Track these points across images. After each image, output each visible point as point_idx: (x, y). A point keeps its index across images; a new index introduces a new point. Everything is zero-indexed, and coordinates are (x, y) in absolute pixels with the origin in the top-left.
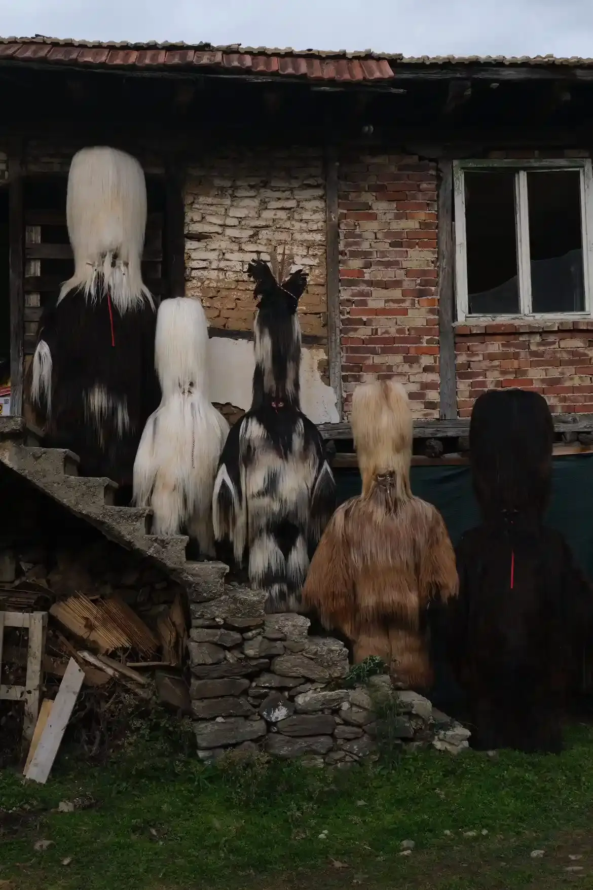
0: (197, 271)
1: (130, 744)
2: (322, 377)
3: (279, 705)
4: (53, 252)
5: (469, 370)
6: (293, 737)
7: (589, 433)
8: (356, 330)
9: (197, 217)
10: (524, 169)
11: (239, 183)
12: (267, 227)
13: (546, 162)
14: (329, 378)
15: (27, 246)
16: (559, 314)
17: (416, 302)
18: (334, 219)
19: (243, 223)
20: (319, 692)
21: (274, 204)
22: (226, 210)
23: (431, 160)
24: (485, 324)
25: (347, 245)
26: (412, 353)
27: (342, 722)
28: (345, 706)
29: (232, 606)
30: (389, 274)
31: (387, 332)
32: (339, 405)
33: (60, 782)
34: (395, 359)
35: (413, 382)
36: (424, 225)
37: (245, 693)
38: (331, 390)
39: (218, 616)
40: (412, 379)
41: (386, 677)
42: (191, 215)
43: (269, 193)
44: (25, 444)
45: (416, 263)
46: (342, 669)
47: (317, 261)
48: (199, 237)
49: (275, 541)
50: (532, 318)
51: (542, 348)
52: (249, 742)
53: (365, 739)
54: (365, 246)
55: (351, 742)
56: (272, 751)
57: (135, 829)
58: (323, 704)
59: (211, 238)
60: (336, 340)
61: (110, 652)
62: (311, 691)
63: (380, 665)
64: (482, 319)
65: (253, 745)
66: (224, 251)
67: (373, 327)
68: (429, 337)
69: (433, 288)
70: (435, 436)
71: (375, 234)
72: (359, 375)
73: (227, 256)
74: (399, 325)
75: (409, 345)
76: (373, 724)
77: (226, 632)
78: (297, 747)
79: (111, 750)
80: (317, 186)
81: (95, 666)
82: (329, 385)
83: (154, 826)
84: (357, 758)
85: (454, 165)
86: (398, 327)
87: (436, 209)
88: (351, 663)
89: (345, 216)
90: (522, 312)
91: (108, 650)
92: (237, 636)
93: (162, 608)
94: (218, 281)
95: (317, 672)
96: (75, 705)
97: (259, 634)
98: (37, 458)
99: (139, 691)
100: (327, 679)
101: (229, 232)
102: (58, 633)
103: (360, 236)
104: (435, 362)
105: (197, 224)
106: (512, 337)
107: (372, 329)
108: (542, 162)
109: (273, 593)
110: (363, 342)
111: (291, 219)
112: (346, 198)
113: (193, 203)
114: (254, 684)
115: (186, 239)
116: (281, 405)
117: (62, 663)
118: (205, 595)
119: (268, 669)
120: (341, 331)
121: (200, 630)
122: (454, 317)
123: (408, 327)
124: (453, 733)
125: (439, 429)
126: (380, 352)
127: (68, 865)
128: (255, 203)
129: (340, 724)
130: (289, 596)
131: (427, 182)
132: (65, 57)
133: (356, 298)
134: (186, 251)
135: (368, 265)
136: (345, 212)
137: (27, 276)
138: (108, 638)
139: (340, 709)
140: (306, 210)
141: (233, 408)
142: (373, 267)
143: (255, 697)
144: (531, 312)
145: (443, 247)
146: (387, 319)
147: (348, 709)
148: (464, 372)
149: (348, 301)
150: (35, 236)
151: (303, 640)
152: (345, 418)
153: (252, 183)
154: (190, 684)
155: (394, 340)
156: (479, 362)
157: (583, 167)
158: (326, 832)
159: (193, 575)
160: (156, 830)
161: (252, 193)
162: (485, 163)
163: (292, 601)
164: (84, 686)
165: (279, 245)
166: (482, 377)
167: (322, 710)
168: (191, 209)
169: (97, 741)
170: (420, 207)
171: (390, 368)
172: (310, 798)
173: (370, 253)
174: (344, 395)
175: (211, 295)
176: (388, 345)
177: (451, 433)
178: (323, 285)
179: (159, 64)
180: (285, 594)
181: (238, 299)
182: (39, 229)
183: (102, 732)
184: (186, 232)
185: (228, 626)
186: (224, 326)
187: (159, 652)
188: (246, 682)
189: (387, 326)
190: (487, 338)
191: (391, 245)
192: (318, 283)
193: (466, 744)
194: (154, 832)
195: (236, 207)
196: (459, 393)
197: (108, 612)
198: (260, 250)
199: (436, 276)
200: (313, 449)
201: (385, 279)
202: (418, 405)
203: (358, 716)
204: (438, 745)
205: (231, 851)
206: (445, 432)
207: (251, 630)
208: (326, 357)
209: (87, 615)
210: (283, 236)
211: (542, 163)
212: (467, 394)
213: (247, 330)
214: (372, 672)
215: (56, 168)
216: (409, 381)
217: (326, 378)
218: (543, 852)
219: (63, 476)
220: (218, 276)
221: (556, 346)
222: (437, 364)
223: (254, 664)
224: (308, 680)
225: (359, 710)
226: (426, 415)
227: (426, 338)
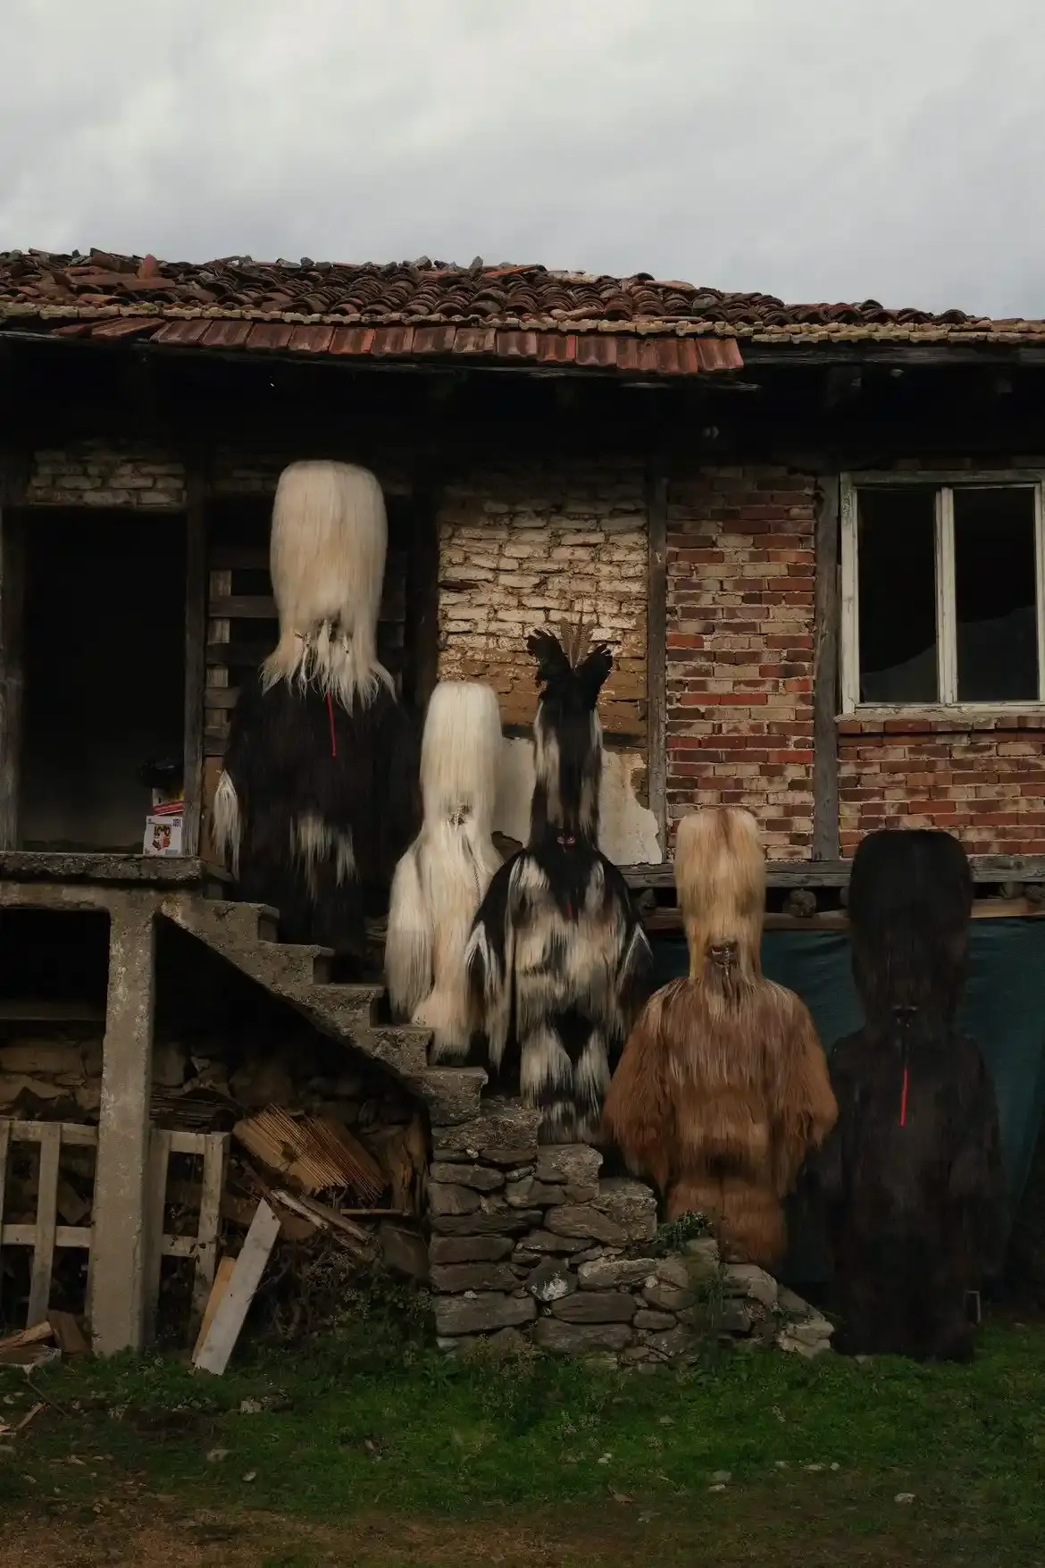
0: (455, 636)
1: (341, 1325)
2: (638, 796)
3: (555, 1277)
4: (247, 608)
5: (859, 788)
6: (573, 1323)
7: (1040, 884)
8: (690, 726)
9: (458, 558)
10: (949, 485)
11: (519, 508)
12: (560, 571)
13: (982, 476)
14: (647, 797)
15: (211, 599)
16: (998, 704)
17: (781, 684)
18: (659, 561)
19: (525, 566)
20: (614, 1261)
21: (571, 539)
22: (501, 546)
23: (806, 473)
24: (883, 719)
25: (679, 599)
26: (773, 761)
27: (646, 1305)
28: (651, 1282)
29: (492, 1133)
30: (739, 643)
31: (736, 729)
32: (662, 837)
33: (243, 1375)
34: (749, 770)
35: (774, 805)
36: (794, 570)
37: (506, 1257)
38: (649, 814)
39: (469, 1146)
40: (772, 799)
41: (713, 1243)
42: (450, 554)
43: (566, 524)
44: (205, 896)
45: (783, 626)
46: (649, 1228)
47: (634, 622)
48: (460, 587)
49: (557, 1040)
50: (956, 709)
51: (971, 756)
52: (511, 1329)
53: (678, 1331)
54: (705, 602)
55: (657, 1335)
56: (544, 1343)
57: (345, 1440)
58: (618, 1278)
59: (478, 588)
60: (659, 740)
61: (318, 1191)
62: (602, 1259)
63: (702, 1223)
64: (880, 710)
65: (517, 1334)
66: (496, 607)
67: (715, 722)
68: (799, 738)
69: (806, 664)
70: (806, 885)
71: (721, 582)
72: (692, 793)
73: (501, 615)
74: (755, 719)
75: (768, 750)
76: (691, 1311)
77: (482, 1169)
78: (579, 1339)
79: (316, 1334)
80: (636, 512)
81: (293, 1210)
82: (648, 807)
83: (370, 1437)
84: (666, 1358)
85: (842, 479)
86: (752, 722)
87: (813, 546)
88: (661, 1220)
89: (676, 556)
90: (942, 700)
91: (314, 1190)
92: (496, 1175)
93: (393, 1131)
94: (486, 652)
95: (610, 1231)
96: (266, 1267)
97: (529, 1174)
98: (220, 916)
99: (358, 1251)
100: (625, 1242)
101: (505, 580)
102: (244, 1163)
103: (699, 586)
104: (808, 775)
105: (457, 568)
106: (925, 739)
107: (714, 725)
108: (976, 474)
109: (554, 1117)
110: (700, 743)
111: (597, 560)
112: (678, 529)
113: (450, 538)
114: (520, 1246)
115: (442, 590)
116: (571, 841)
117: (248, 1205)
118: (452, 1115)
119: (541, 1225)
120: (667, 726)
121: (443, 1166)
122: (838, 708)
123: (767, 722)
124: (807, 1327)
125: (811, 875)
126: (724, 758)
127: (253, 1481)
128: (543, 537)
129: (643, 1308)
130: (577, 1120)
131: (800, 506)
132: (272, 344)
133: (689, 679)
134: (440, 607)
135: (710, 630)
136: (677, 550)
137: (209, 643)
138: (315, 1173)
139: (643, 1286)
140: (618, 547)
142: (717, 631)
143: (521, 1265)
144: (956, 699)
145: (824, 603)
146: (736, 709)
147: (656, 1286)
148: (850, 790)
149: (680, 682)
150: (223, 585)
151: (591, 1185)
152: (671, 856)
153: (539, 509)
154: (428, 1240)
155: (745, 741)
156: (874, 775)
157: (1039, 482)
158: (609, 1455)
159: (435, 1087)
160: (373, 1443)
161: (539, 522)
162: (888, 478)
163: (582, 1128)
164: (280, 1241)
165: (577, 598)
166: (878, 798)
167: (617, 1287)
168: (450, 546)
169: (297, 1318)
170: (791, 543)
171: (739, 783)
172: (593, 1411)
173: (714, 612)
174: (670, 822)
175: (476, 672)
176: (737, 749)
177: (828, 881)
178: (641, 658)
179: (405, 353)
180: (572, 1116)
181: (515, 678)
182: (229, 575)
183: (303, 1308)
184: (441, 579)
185: (483, 1161)
187: (386, 1197)
188: (508, 1241)
189: (737, 721)
190: (886, 740)
191: (745, 599)
192: (635, 655)
193: (826, 1344)
194: (370, 1445)
195: (515, 543)
196: (842, 821)
197: (314, 1132)
198: (548, 605)
199: (811, 646)
200: (617, 905)
201: (734, 651)
202: (779, 839)
203: (668, 1297)
204: (786, 1344)
205: (475, 1474)
206: (820, 879)
207: (516, 1168)
208: (644, 766)
209: (288, 1139)
210: (586, 586)
211: (976, 477)
212: (856, 823)
214: (690, 1234)
215: (256, 485)
216: (768, 803)
217: (644, 798)
218: (912, 1496)
219: (255, 941)
220: (487, 644)
221: (993, 752)
222: (811, 777)
223: (521, 1216)
224: (598, 1243)
225: (672, 1289)
226: (793, 854)
227: (795, 738)
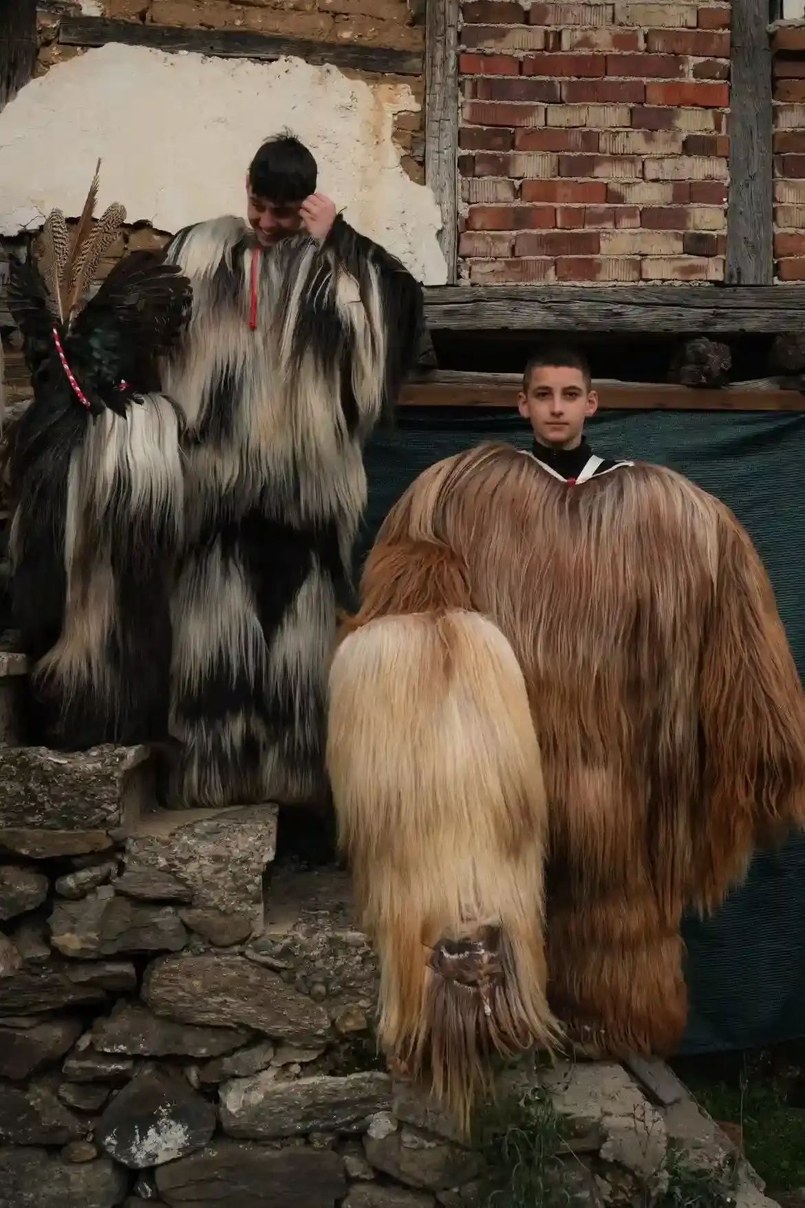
2: (404, 161)
3: (159, 1117)
8: (501, 35)
14: (422, 164)
20: (298, 1076)
26: (655, 101)
27: (370, 1176)
28: (380, 1126)
31: (586, 42)
32: (449, 237)
34: (607, 117)
35: (656, 180)
37: (51, 1067)
38: (426, 194)
40: (652, 170)
58: (306, 1118)
60: (445, 60)
62: (270, 1074)
67: (549, 29)
68: (702, 60)
70: (711, 330)
72: (506, 158)
74: (621, 24)
75: (645, 80)
82: (422, 182)
86: (618, 29)
97: (106, 881)
100: (320, 1037)
104: (718, 127)
107: (546, 33)
110: (520, 66)
114: (84, 1042)
119: (130, 998)
120: (459, 35)
122: (775, 7)
123: (646, 29)
125: (722, 311)
126: (563, 97)
129: (363, 1181)
139: (363, 1132)
141: (157, 238)
143: (81, 1084)
146: (589, 6)
147: (390, 1135)
148: (795, 158)
151: (246, 907)
152: (465, 273)
155: (603, 63)
167: (305, 1135)
171: (591, 139)
174: (464, 210)
176: (589, 77)
177: (754, 323)
186: (142, 16)
188: (58, 1033)
189: (589, 26)
196: (780, 214)
202: (666, 243)
206: (737, 319)
207: (76, 870)
208: (417, 107)
213: (204, 28)
216: (644, 178)
217: (416, 165)
222: (724, 133)
223: (85, 978)
224: (257, 1038)
225: (427, 1145)
226: (693, 269)
227: (693, 61)
